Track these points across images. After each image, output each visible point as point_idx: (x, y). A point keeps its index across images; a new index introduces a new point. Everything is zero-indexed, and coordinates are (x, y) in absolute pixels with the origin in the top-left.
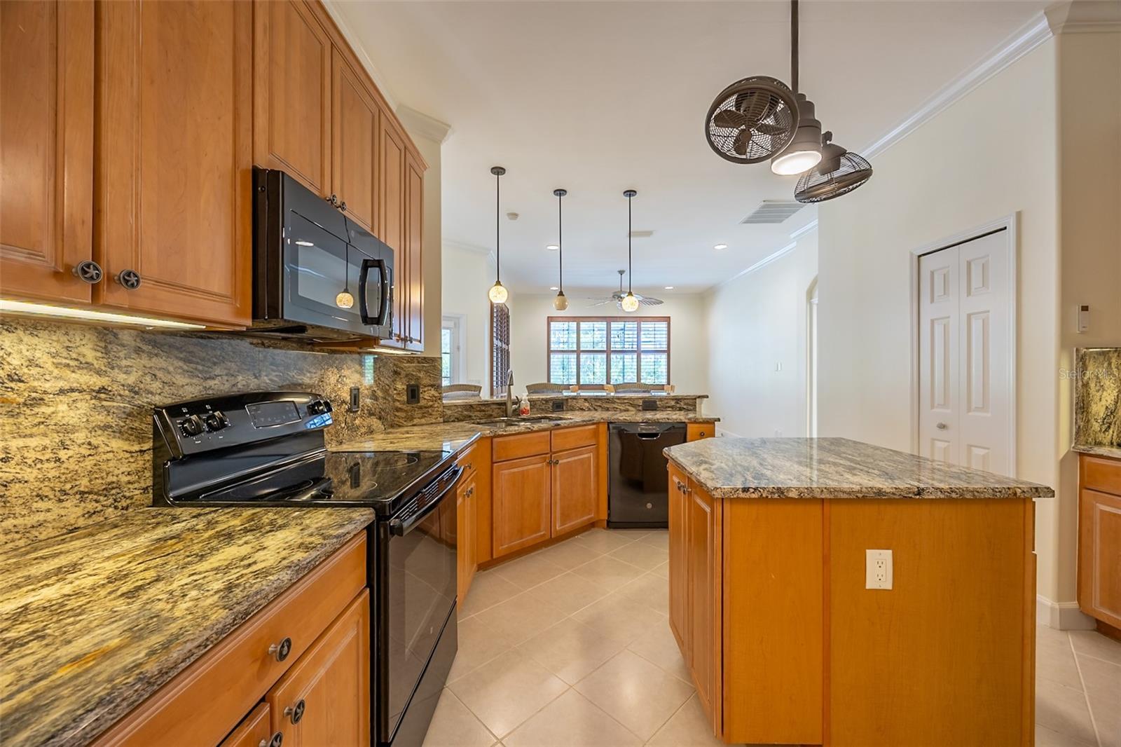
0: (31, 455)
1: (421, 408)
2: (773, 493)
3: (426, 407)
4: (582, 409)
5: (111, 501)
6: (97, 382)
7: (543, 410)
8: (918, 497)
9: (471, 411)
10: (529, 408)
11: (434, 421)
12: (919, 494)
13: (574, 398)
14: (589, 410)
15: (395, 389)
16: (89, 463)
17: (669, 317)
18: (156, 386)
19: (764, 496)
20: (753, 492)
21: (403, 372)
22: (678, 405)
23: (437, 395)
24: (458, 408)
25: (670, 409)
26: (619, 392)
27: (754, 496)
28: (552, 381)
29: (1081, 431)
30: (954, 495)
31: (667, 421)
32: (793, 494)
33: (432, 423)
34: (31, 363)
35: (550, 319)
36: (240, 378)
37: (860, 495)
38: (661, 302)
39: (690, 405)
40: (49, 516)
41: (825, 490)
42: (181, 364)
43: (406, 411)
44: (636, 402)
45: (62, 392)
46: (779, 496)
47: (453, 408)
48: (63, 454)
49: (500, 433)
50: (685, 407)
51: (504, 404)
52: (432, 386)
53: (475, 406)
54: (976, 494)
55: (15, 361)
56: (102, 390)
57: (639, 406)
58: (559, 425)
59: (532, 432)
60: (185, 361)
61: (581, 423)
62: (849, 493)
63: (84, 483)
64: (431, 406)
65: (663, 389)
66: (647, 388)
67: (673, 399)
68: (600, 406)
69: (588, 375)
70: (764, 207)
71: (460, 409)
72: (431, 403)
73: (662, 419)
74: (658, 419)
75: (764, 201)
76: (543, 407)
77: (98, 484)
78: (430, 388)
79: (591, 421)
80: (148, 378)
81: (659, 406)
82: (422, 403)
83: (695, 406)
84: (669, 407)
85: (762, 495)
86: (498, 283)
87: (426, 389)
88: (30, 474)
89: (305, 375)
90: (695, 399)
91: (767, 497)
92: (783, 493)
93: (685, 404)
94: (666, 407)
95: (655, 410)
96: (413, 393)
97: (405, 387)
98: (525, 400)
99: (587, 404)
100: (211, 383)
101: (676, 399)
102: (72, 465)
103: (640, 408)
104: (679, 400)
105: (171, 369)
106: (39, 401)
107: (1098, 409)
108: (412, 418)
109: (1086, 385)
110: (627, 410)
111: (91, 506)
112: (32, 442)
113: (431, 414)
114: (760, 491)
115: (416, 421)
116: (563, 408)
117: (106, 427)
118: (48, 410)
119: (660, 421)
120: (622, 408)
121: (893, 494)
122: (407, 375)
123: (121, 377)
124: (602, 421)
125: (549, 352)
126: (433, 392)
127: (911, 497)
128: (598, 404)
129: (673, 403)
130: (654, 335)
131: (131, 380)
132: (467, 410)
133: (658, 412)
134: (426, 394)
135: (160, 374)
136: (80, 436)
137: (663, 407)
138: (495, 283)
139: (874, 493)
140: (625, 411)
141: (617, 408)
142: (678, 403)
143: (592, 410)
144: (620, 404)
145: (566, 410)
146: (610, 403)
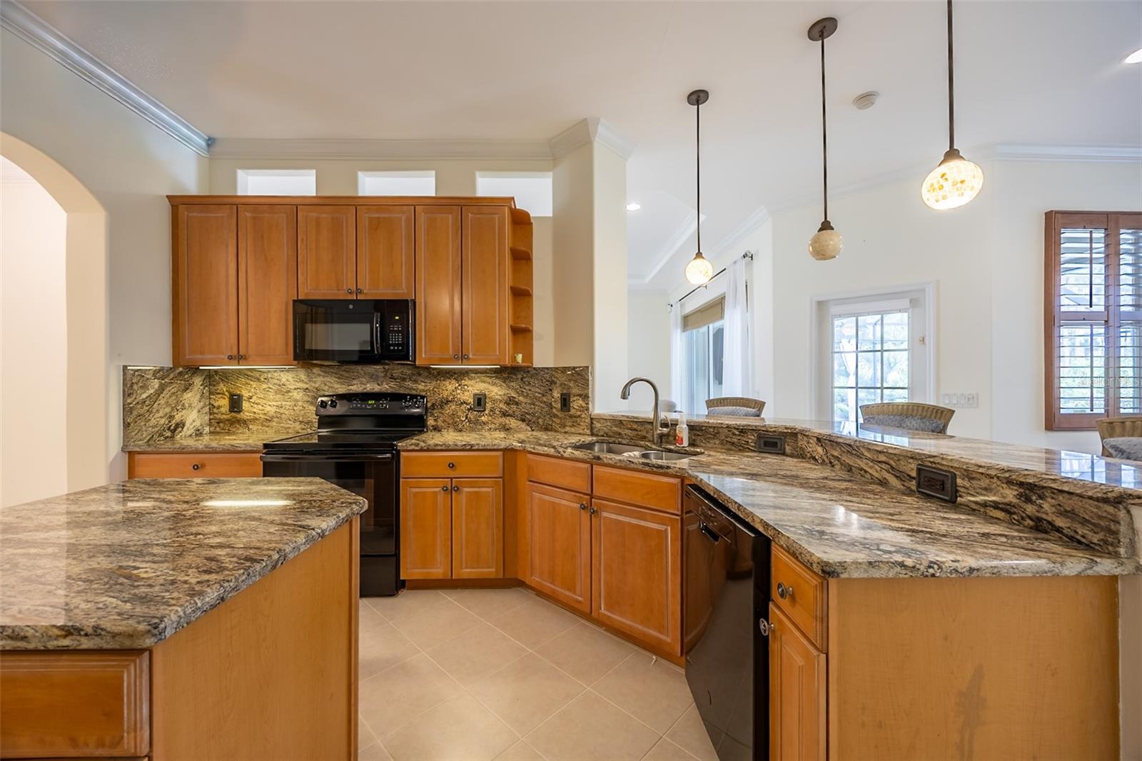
0: (287, 407)
1: (571, 416)
3: (575, 417)
5: (309, 427)
6: (305, 386)
9: (620, 428)
11: (581, 432)
13: (802, 433)
14: (823, 461)
15: (553, 397)
16: (302, 412)
18: (326, 388)
21: (558, 382)
22: (1030, 509)
23: (584, 405)
24: (607, 422)
33: (580, 434)
34: (287, 380)
36: (368, 385)
39: (1084, 522)
40: (291, 426)
42: (337, 379)
43: (560, 418)
44: (903, 466)
45: (295, 389)
47: (602, 421)
48: (295, 408)
50: (1060, 522)
52: (580, 395)
53: (624, 423)
55: (284, 380)
56: (307, 389)
57: (910, 477)
60: (339, 378)
63: (301, 419)
64: (579, 416)
67: (1009, 482)
71: (609, 424)
72: (579, 413)
77: (305, 420)
78: (579, 398)
80: (323, 385)
82: (572, 412)
83: (1115, 530)
84: (997, 506)
86: (699, 255)
87: (575, 399)
88: (287, 412)
89: (419, 384)
93: (1064, 513)
96: (565, 402)
97: (559, 395)
98: (681, 423)
99: (820, 449)
100: (352, 387)
101: (1021, 484)
102: (297, 412)
104: (1032, 487)
105: (332, 381)
106: (289, 392)
108: (564, 426)
111: (303, 427)
112: (287, 403)
113: (579, 424)
115: (567, 429)
116: (783, 448)
117: (308, 401)
118: (292, 394)
122: (561, 385)
123: (313, 385)
126: (581, 402)
128: (836, 454)
129: (1010, 495)
131: (317, 386)
132: (616, 426)
134: (576, 403)
135: (327, 384)
136: (300, 403)
137: (973, 500)
138: (695, 256)
141: (866, 472)
142: (1028, 500)
143: (826, 464)
144: (871, 464)
145: (792, 456)
146: (852, 454)
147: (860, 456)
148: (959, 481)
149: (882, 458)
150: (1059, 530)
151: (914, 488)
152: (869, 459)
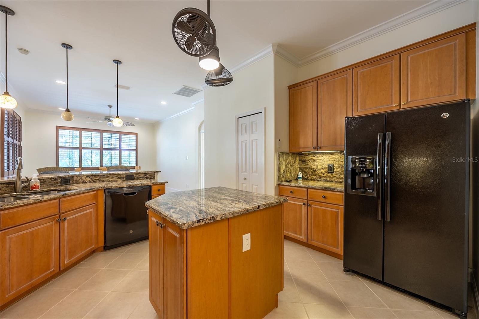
2: (211, 220)
4: (85, 182)
7: (52, 185)
8: (258, 209)
10: (39, 184)
12: (259, 208)
13: (78, 176)
14: (90, 182)
17: (137, 133)
19: (207, 222)
20: (202, 222)
22: (146, 176)
25: (141, 179)
26: (110, 171)
27: (202, 223)
28: (60, 165)
29: (279, 178)
30: (267, 206)
31: (141, 185)
32: (219, 219)
35: (58, 128)
37: (242, 213)
38: (133, 125)
39: (152, 176)
41: (230, 214)
44: (122, 176)
46: (213, 221)
49: (6, 207)
50: (149, 177)
51: (14, 183)
54: (272, 204)
57: (124, 178)
58: (66, 194)
59: (42, 201)
61: (85, 191)
62: (238, 213)
65: (135, 169)
66: (127, 168)
67: (143, 174)
68: (98, 180)
69: (87, 162)
70: (184, 88)
73: (138, 184)
74: (136, 185)
75: (184, 86)
76: (53, 183)
79: (92, 189)
81: (135, 177)
83: (154, 176)
84: (141, 178)
85: (206, 222)
86: (6, 94)
90: (154, 173)
91: (208, 223)
92: (214, 219)
94: (139, 178)
95: (133, 180)
98: (35, 179)
99: (88, 179)
101: (145, 173)
103: (124, 179)
104: (146, 174)
107: (282, 171)
109: (280, 164)
110: (116, 181)
114: (205, 220)
116: (70, 182)
119: (137, 185)
120: (113, 180)
121: (252, 210)
124: (100, 188)
125: (58, 147)
127: (256, 210)
128: (97, 179)
129: (143, 175)
130: (128, 142)
133: (135, 181)
137: (137, 178)
139: (246, 211)
140: (115, 181)
141: (110, 180)
142: (146, 175)
143: (92, 182)
144: (111, 178)
145: (72, 184)
146: (104, 177)
147: (108, 177)
148: (134, 176)
149: (116, 176)
150: (149, 178)
151: (125, 180)
152: (111, 177)
